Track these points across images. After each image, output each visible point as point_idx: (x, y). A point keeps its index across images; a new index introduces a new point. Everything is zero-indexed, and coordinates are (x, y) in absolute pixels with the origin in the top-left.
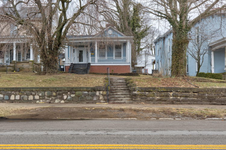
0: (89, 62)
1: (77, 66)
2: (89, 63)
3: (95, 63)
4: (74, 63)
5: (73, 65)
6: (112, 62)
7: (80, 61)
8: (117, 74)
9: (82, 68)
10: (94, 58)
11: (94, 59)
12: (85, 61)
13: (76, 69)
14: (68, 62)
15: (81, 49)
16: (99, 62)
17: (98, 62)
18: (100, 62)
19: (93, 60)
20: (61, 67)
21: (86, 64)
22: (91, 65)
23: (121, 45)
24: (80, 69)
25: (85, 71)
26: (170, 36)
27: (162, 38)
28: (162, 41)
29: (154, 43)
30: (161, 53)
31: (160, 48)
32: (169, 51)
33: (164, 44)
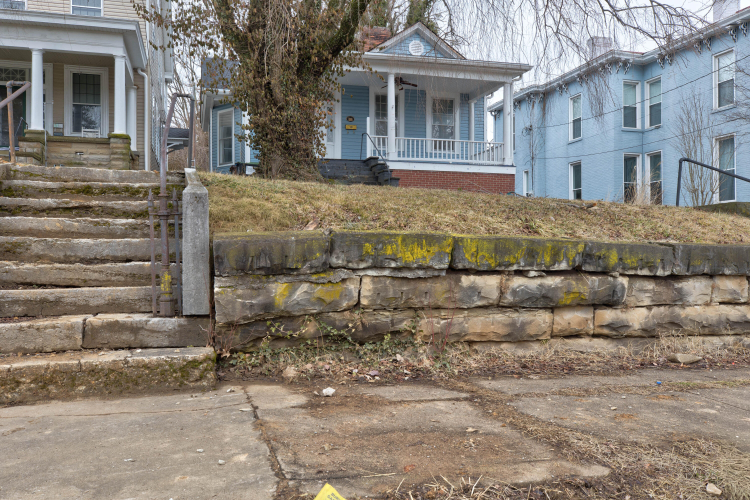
6: (451, 160)
10: (384, 139)
16: (401, 159)
17: (399, 155)
19: (381, 147)
23: (452, 102)
26: (584, 85)
27: (536, 94)
28: (536, 105)
29: (491, 112)
30: (531, 146)
31: (530, 129)
32: (571, 139)
33: (544, 114)
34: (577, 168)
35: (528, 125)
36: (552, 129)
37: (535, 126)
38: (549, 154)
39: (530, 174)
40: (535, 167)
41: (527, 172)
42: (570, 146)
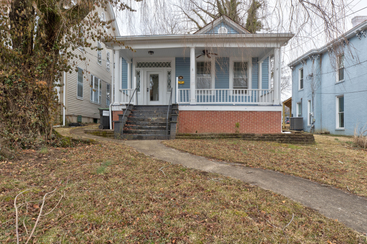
0: (173, 102)
1: (142, 112)
2: (173, 105)
3: (189, 105)
4: (134, 103)
5: (132, 109)
7: (152, 99)
8: (253, 135)
9: (154, 119)
10: (187, 91)
11: (187, 93)
12: (163, 100)
13: (139, 120)
14: (120, 101)
15: (154, 71)
16: (200, 103)
17: (198, 101)
18: (203, 103)
19: (185, 96)
20: (104, 115)
21: (167, 106)
22: (181, 108)
23: (246, 63)
24: (149, 120)
25: (165, 129)
26: (346, 46)
27: (315, 55)
28: (315, 61)
29: (291, 67)
30: (312, 85)
31: (311, 76)
32: (337, 81)
33: (321, 67)
34: (341, 99)
35: (310, 73)
36: (326, 75)
37: (315, 74)
38: (323, 91)
39: (311, 102)
40: (315, 98)
41: (310, 101)
42: (337, 85)
